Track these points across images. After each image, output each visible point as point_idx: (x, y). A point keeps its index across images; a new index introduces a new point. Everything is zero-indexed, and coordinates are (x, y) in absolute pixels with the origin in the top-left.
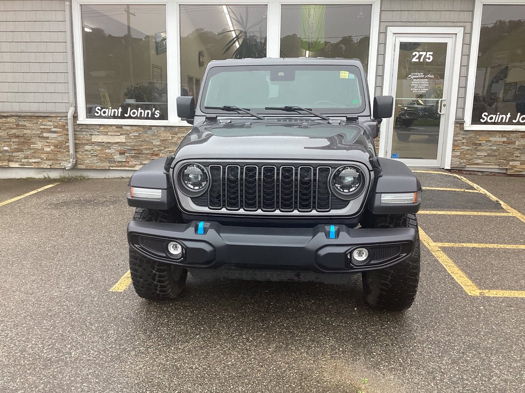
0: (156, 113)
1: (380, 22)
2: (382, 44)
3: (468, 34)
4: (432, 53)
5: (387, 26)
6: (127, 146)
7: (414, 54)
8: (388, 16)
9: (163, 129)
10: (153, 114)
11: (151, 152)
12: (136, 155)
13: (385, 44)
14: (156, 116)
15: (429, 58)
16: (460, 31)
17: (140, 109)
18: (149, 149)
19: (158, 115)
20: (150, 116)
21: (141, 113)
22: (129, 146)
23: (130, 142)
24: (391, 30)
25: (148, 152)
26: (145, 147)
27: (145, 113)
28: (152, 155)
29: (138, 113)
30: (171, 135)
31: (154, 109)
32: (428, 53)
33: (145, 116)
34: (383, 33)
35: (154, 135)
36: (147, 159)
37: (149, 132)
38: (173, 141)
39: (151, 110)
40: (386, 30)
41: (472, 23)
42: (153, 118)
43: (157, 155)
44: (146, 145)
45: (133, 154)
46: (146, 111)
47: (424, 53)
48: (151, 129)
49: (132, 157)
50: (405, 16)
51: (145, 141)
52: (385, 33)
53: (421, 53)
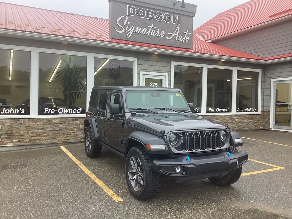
0: (22, 111)
1: (137, 69)
2: (139, 78)
3: (170, 76)
4: (157, 83)
5: (140, 71)
6: (3, 131)
7: (150, 83)
8: (140, 67)
9: (27, 120)
10: (20, 112)
11: (19, 134)
12: (9, 137)
13: (140, 79)
14: (22, 113)
15: (156, 85)
16: (167, 75)
17: (11, 109)
18: (18, 133)
19: (24, 112)
20: (18, 113)
21: (12, 111)
22: (4, 131)
23: (5, 129)
24: (142, 73)
25: (17, 134)
26: (15, 131)
27: (14, 111)
28: (20, 136)
29: (10, 112)
30: (32, 124)
31: (21, 109)
32: (156, 83)
33: (15, 113)
34: (139, 74)
35: (21, 124)
36: (16, 138)
37: (18, 122)
38: (33, 127)
39: (19, 109)
40: (140, 73)
41: (171, 72)
42: (20, 114)
43: (22, 136)
44: (16, 130)
45: (6, 137)
46: (16, 110)
47: (154, 83)
48: (19, 120)
49: (6, 138)
50: (147, 67)
51: (15, 128)
52: (140, 74)
53: (153, 83)
